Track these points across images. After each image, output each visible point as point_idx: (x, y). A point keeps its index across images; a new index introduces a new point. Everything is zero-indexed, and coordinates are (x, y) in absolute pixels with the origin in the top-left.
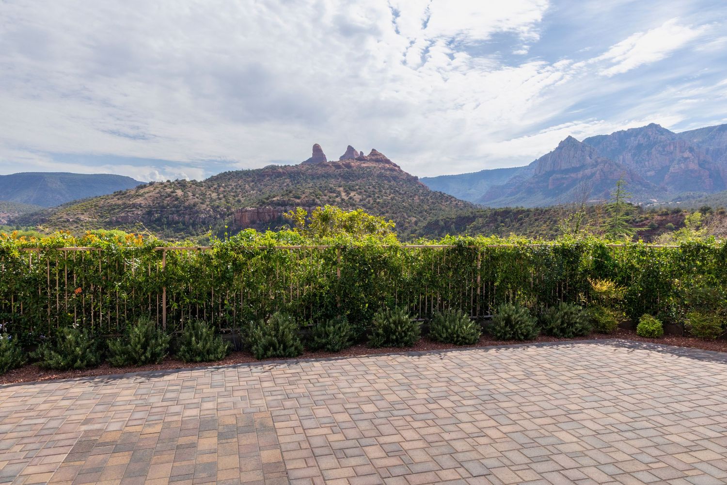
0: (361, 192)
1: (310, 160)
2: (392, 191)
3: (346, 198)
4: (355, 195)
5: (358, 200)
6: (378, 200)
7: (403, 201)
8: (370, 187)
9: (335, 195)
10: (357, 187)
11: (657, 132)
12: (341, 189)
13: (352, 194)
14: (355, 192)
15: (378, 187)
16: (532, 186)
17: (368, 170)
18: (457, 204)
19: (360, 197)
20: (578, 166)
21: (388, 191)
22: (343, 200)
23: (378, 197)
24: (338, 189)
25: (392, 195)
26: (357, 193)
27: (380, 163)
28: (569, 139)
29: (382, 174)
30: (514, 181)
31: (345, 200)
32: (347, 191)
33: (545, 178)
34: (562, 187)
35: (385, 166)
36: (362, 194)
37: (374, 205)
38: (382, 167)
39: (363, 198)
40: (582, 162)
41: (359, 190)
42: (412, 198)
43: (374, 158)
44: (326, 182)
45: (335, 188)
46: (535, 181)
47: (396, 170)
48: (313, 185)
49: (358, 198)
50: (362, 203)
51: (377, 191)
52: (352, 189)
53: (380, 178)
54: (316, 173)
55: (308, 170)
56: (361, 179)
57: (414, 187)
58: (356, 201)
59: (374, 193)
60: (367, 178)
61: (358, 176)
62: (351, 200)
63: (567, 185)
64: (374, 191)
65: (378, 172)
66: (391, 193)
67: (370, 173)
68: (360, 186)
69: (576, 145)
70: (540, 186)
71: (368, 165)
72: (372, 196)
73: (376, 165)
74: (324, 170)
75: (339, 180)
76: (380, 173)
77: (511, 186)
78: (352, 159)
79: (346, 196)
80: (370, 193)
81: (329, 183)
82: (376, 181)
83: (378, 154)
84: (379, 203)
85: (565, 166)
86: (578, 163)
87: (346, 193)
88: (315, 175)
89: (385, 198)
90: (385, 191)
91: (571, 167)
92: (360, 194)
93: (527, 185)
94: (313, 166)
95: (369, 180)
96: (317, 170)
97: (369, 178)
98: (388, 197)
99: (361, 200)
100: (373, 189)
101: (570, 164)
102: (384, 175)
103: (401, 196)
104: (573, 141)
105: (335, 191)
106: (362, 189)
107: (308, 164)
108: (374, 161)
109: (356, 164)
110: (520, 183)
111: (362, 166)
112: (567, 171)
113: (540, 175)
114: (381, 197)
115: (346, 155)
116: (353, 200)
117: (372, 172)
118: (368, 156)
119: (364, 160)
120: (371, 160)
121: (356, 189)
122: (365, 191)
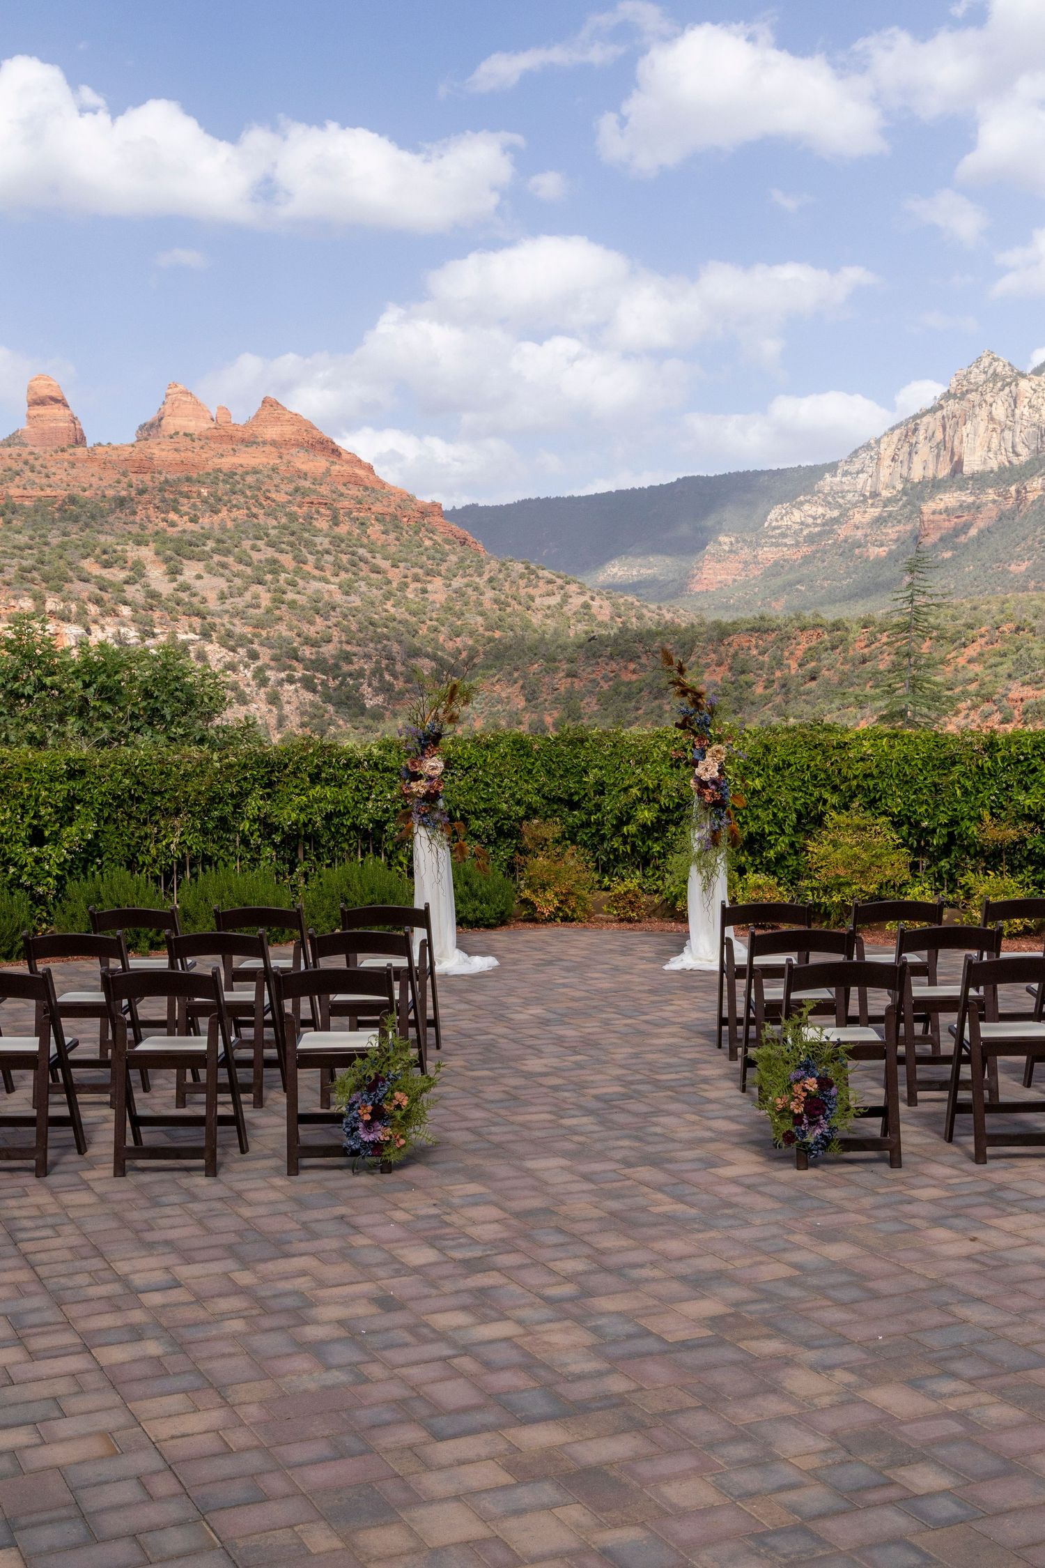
0: (223, 566)
1: (16, 439)
2: (345, 558)
4: (199, 577)
5: (212, 596)
6: (290, 596)
7: (388, 596)
8: (260, 544)
9: (123, 575)
10: (211, 544)
12: (146, 553)
13: (190, 571)
14: (201, 565)
15: (292, 545)
16: (859, 533)
17: (250, 479)
19: (222, 584)
20: (1017, 461)
21: (330, 558)
22: (153, 595)
23: (292, 583)
24: (134, 553)
26: (207, 566)
27: (294, 451)
28: (986, 361)
29: (304, 495)
30: (797, 516)
31: (160, 595)
32: (167, 560)
33: (904, 506)
34: (962, 539)
35: (317, 464)
36: (226, 572)
37: (277, 612)
38: (304, 467)
39: (230, 587)
40: (1033, 447)
41: (217, 558)
42: (419, 585)
43: (272, 432)
44: (87, 525)
45: (119, 548)
46: (868, 517)
47: (356, 481)
48: (32, 538)
49: (213, 588)
50: (227, 607)
51: (287, 560)
52: (187, 550)
53: (295, 509)
54: (42, 490)
55: (12, 480)
56: (224, 513)
57: (428, 543)
58: (204, 600)
59: (274, 567)
60: (248, 509)
61: (212, 500)
62: (184, 596)
63: (981, 532)
64: (275, 561)
65: (291, 488)
66: (338, 568)
67: (259, 489)
68: (219, 541)
69: (1009, 384)
70: (887, 534)
71: (247, 458)
72: (269, 577)
73: (278, 461)
74: (75, 478)
75: (137, 519)
76: (297, 490)
77: (784, 535)
78: (185, 435)
79: (167, 577)
80: (259, 568)
81: (99, 532)
82: (284, 520)
83: (287, 417)
84: (292, 604)
85: (973, 463)
86: (1021, 449)
87: (165, 567)
88: (40, 500)
89: (316, 585)
90: (318, 560)
91: (994, 464)
92: (221, 571)
93: (843, 532)
94: (32, 461)
95: (255, 516)
96: (48, 476)
97: (254, 510)
98: (328, 582)
99: (222, 597)
100: (270, 553)
101: (991, 455)
102: (313, 497)
103: (380, 576)
104: (999, 370)
105: (121, 562)
106: (227, 552)
107: (10, 455)
108: (274, 443)
109: (204, 456)
110: (816, 525)
111: (227, 463)
112: (981, 480)
113: (886, 494)
114: (301, 583)
115: (163, 422)
116: (194, 595)
117: (264, 488)
118: (248, 425)
119: (231, 438)
120: (260, 440)
121: (203, 553)
122: (240, 561)
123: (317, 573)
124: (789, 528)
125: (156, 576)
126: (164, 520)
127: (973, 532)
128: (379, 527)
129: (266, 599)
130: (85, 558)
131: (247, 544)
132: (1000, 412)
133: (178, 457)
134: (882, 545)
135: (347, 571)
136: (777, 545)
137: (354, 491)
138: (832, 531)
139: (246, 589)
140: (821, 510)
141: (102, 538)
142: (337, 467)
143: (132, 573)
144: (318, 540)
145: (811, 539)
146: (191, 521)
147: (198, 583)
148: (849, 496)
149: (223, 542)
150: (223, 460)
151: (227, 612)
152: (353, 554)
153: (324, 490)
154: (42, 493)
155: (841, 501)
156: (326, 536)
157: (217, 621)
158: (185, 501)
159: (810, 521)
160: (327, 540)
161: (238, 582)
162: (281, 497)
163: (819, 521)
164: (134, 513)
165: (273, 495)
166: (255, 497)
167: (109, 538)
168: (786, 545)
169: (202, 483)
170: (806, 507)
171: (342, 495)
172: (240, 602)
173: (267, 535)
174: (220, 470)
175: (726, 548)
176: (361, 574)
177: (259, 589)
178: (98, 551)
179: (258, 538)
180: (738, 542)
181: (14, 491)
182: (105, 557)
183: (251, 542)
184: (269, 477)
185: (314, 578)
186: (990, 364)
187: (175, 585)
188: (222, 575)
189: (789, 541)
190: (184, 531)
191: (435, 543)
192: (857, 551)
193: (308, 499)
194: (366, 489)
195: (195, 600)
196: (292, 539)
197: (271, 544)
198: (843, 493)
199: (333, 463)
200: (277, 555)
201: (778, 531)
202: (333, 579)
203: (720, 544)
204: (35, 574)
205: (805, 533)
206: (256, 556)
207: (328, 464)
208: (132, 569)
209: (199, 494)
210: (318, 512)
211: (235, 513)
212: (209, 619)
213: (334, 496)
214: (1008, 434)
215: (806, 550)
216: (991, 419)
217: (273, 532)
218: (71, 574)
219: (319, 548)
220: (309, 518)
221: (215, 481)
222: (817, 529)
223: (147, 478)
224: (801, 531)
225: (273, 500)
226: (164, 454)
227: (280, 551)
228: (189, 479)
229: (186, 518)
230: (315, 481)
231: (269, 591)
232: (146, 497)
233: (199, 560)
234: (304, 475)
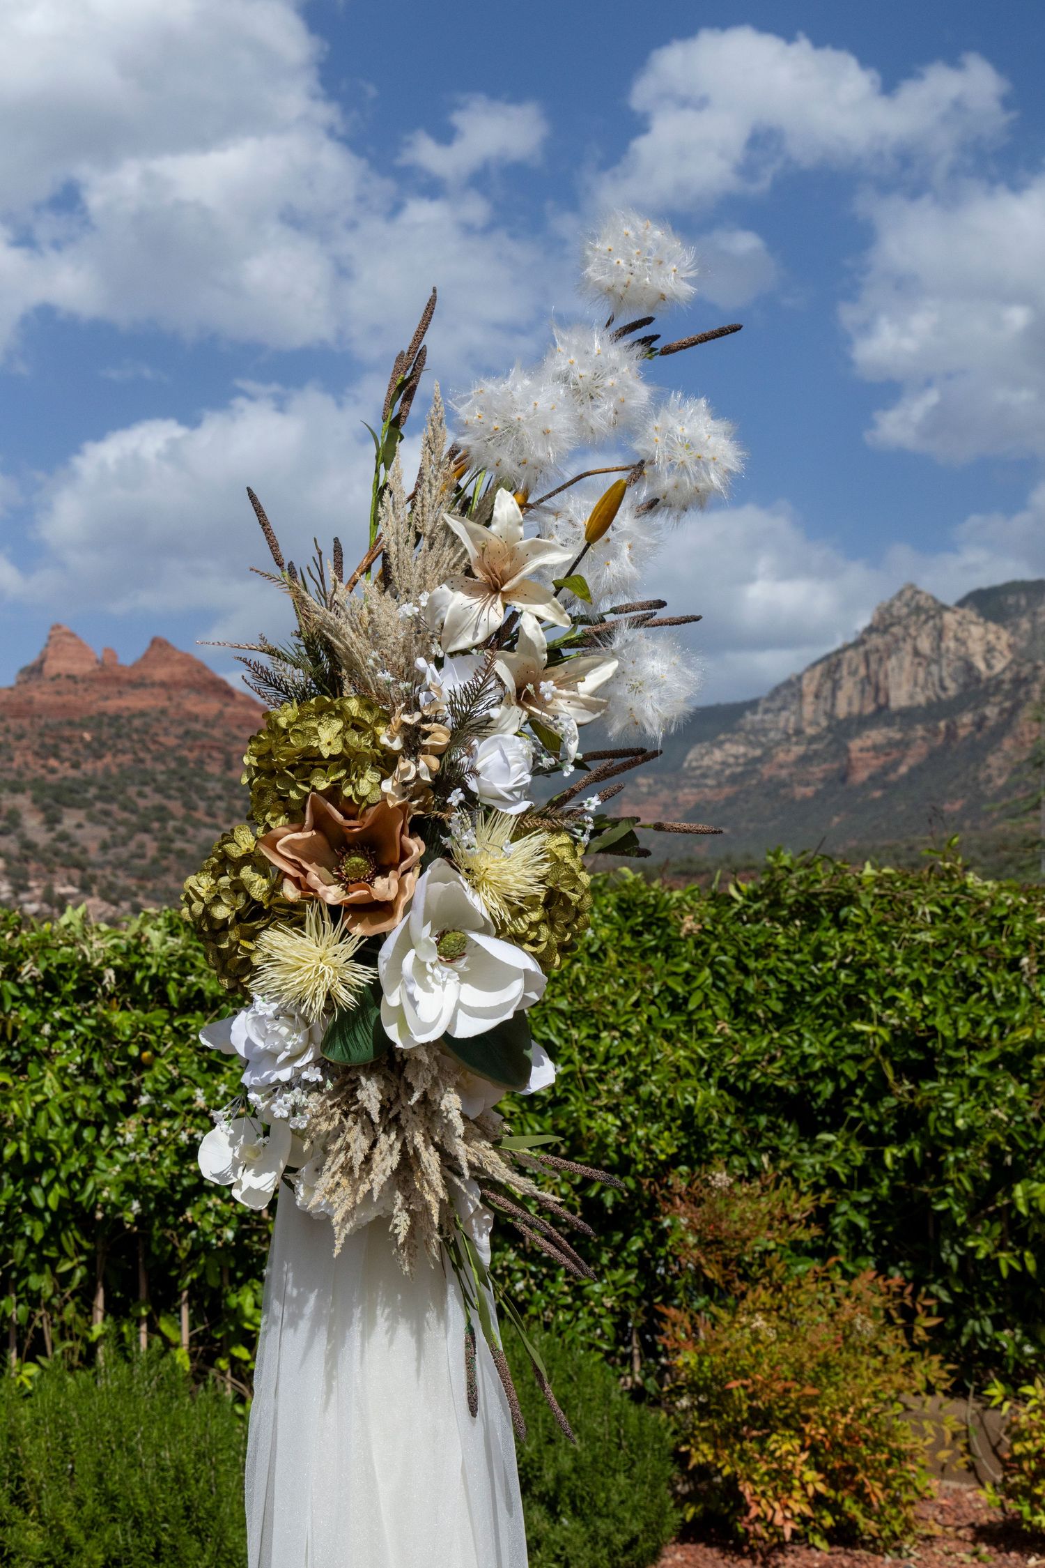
0: (106, 814)
3: (43, 838)
4: (79, 826)
5: (93, 846)
6: (179, 845)
8: (147, 790)
10: (93, 791)
12: (22, 801)
13: (68, 823)
14: (82, 813)
15: (180, 790)
16: (784, 773)
17: (137, 722)
19: (104, 832)
20: (945, 696)
21: (222, 804)
22: (28, 845)
23: (181, 831)
24: (9, 801)
26: (88, 814)
27: (184, 692)
28: (908, 594)
29: (196, 738)
30: (718, 755)
31: (36, 846)
32: (44, 809)
33: (830, 744)
34: (893, 777)
35: (210, 706)
36: (110, 821)
37: (164, 863)
38: (195, 710)
39: (113, 836)
40: (960, 681)
41: (99, 805)
43: (161, 673)
46: (791, 757)
49: (94, 838)
50: (110, 857)
51: (176, 807)
52: (67, 797)
53: (185, 753)
56: (108, 759)
58: (85, 851)
59: (162, 814)
60: (135, 753)
61: (95, 745)
62: (63, 847)
63: (912, 770)
64: (162, 809)
65: (180, 731)
66: (231, 814)
67: (146, 732)
68: (102, 788)
69: (933, 617)
70: (813, 774)
71: (135, 701)
72: (156, 825)
73: (167, 703)
75: (14, 765)
76: (187, 733)
77: (704, 776)
78: (68, 677)
79: (45, 827)
80: (145, 816)
82: (173, 765)
83: (177, 657)
84: (181, 854)
85: (900, 697)
86: (948, 683)
87: (42, 816)
89: (205, 834)
90: (210, 807)
91: (921, 699)
92: (104, 818)
93: (766, 771)
95: (142, 761)
97: (142, 755)
99: (104, 847)
100: (157, 799)
101: (918, 690)
102: (205, 741)
104: (922, 602)
106: (110, 799)
108: (163, 685)
109: (88, 699)
110: (738, 765)
111: (112, 705)
112: (908, 716)
113: (810, 731)
114: (191, 831)
115: (45, 665)
116: (73, 845)
117: (152, 731)
118: (136, 666)
119: (117, 680)
120: (148, 681)
121: (85, 800)
122: (124, 808)
123: (208, 820)
124: (709, 768)
125: (33, 824)
126: (44, 766)
127: (903, 769)
129: (152, 848)
131: (132, 791)
132: (925, 645)
133: (60, 700)
134: (808, 785)
135: (241, 817)
136: (697, 786)
138: (755, 771)
139: (131, 838)
140: (742, 749)
142: (230, 710)
143: (6, 823)
144: (210, 785)
145: (734, 779)
146: (73, 767)
147: (79, 833)
148: (772, 735)
149: (107, 789)
150: (109, 703)
151: (109, 863)
153: (217, 733)
155: (763, 739)
156: (219, 780)
157: (99, 872)
158: (66, 746)
159: (731, 760)
160: (219, 786)
161: (122, 830)
162: (171, 741)
163: (741, 761)
165: (162, 739)
166: (142, 741)
168: (706, 786)
169: (83, 726)
170: (727, 746)
171: (236, 738)
172: (124, 852)
173: (154, 780)
174: (104, 713)
175: (644, 790)
177: (145, 837)
179: (144, 783)
180: (656, 782)
183: (136, 789)
184: (158, 720)
185: (206, 825)
186: (912, 598)
187: (52, 835)
188: (104, 823)
189: (710, 782)
190: (65, 778)
192: (782, 791)
193: (199, 743)
195: (75, 851)
196: (182, 784)
197: (159, 790)
198: (765, 732)
199: (226, 705)
200: (166, 802)
201: (698, 772)
203: (637, 786)
205: (728, 772)
206: (142, 803)
207: (220, 706)
208: (7, 818)
209: (82, 739)
210: (210, 756)
211: (121, 758)
212: (90, 871)
213: (228, 739)
214: (934, 668)
215: (728, 791)
216: (917, 653)
217: (161, 778)
219: (211, 794)
220: (200, 762)
221: (99, 725)
222: (739, 769)
223: (26, 722)
224: (723, 771)
225: (161, 744)
226: (45, 697)
227: (169, 797)
228: (71, 723)
229: (67, 764)
230: (207, 724)
231: (155, 839)
232: (25, 742)
233: (80, 808)
234: (195, 718)
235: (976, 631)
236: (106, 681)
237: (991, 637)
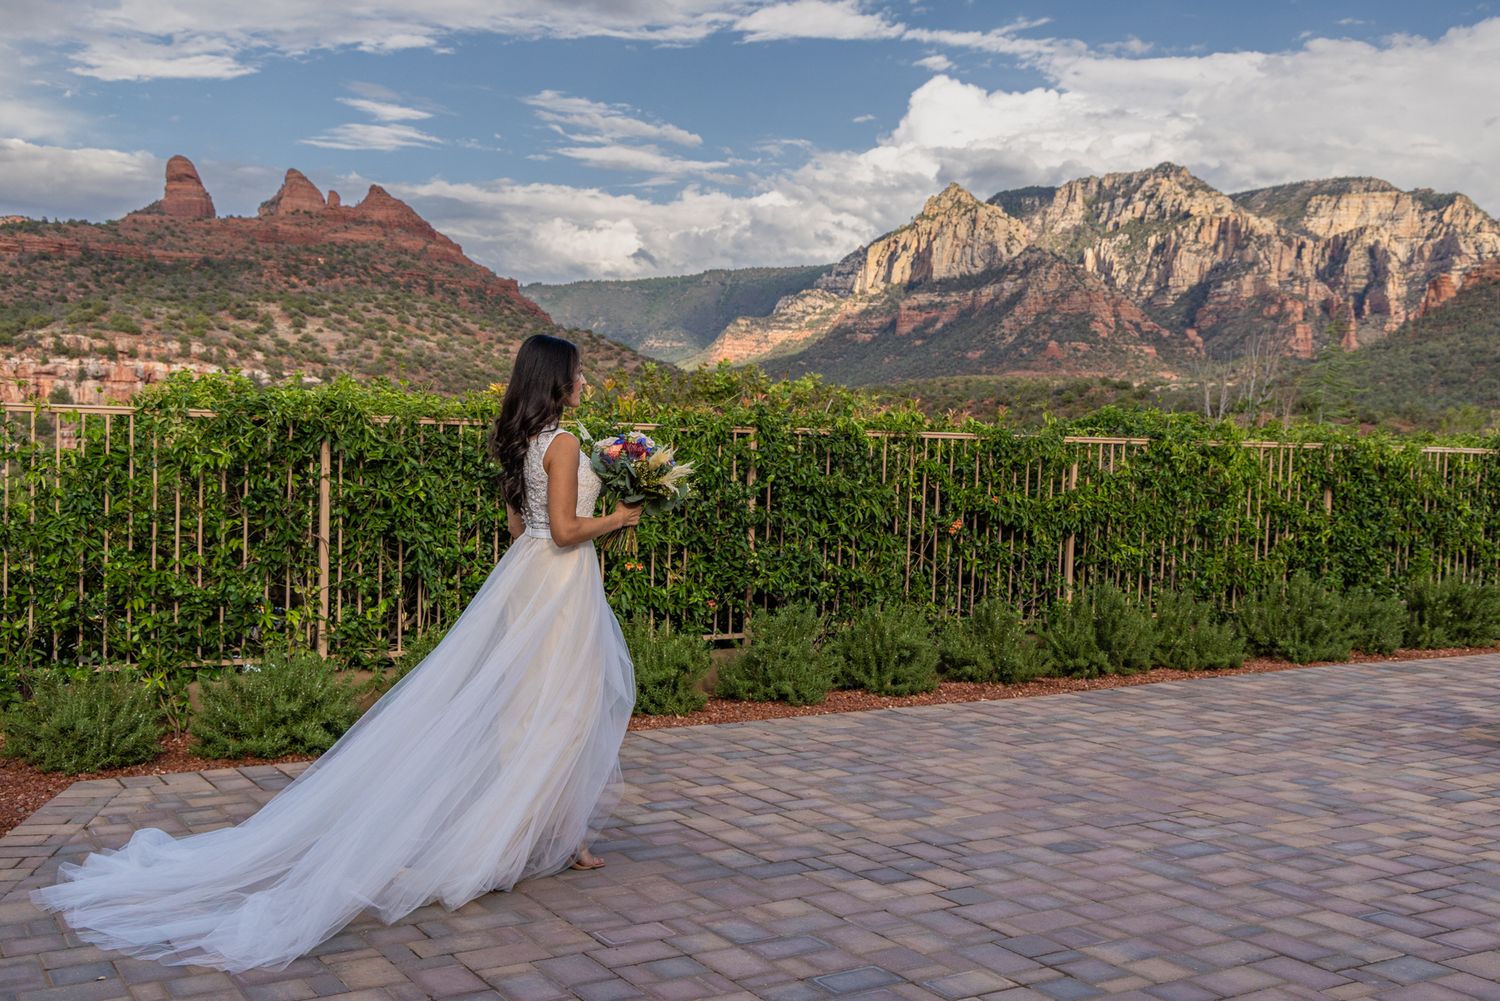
0: (340, 322)
1: (155, 208)
2: (441, 321)
3: (292, 339)
4: (320, 331)
5: (331, 347)
6: (397, 350)
7: (478, 353)
8: (370, 306)
9: (254, 326)
10: (328, 304)
11: (1179, 189)
12: (274, 309)
13: (310, 328)
14: (321, 321)
15: (396, 308)
16: (850, 322)
17: (360, 252)
18: (638, 369)
19: (339, 337)
20: (974, 271)
22: (282, 343)
23: (398, 340)
24: (263, 308)
25: (441, 336)
26: (326, 322)
27: (397, 230)
28: (952, 192)
29: (406, 267)
30: (802, 306)
31: (288, 344)
32: (292, 316)
33: (886, 302)
34: (931, 330)
35: (415, 243)
36: (343, 327)
37: (387, 363)
38: (405, 244)
39: (346, 340)
40: (987, 261)
41: (334, 316)
42: (502, 347)
43: (379, 215)
44: (220, 283)
45: (251, 303)
46: (857, 310)
47: (448, 258)
48: (173, 291)
49: (332, 341)
50: (344, 356)
51: (392, 319)
52: (310, 308)
53: (398, 278)
54: (181, 251)
55: (155, 242)
56: (338, 279)
57: (507, 312)
58: (325, 350)
59: (383, 325)
60: (358, 276)
61: (328, 268)
62: (308, 346)
63: (945, 325)
64: (382, 321)
65: (393, 261)
66: (436, 329)
67: (368, 261)
68: (335, 302)
69: (971, 210)
70: (871, 324)
71: (357, 235)
72: (379, 333)
73: (383, 239)
74: (209, 243)
75: (263, 280)
76: (399, 263)
77: (791, 321)
78: (305, 212)
79: (292, 330)
80: (369, 326)
81: (231, 289)
82: (388, 288)
83: (392, 202)
84: (399, 357)
85: (940, 269)
86: (977, 262)
87: (290, 321)
88: (178, 260)
89: (418, 342)
90: (419, 322)
91: (956, 273)
92: (338, 326)
93: (837, 320)
94: (173, 228)
95: (364, 282)
96: (186, 241)
97: (363, 278)
98: (428, 340)
99: (340, 349)
100: (378, 314)
101: (955, 265)
102: (412, 270)
103: (470, 337)
104: (963, 199)
105: (253, 315)
106: (343, 312)
107: (154, 221)
108: (380, 224)
109: (321, 231)
110: (817, 314)
111: (341, 237)
112: (946, 285)
113: (873, 292)
114: (406, 340)
115: (282, 201)
116: (316, 345)
117: (372, 260)
118: (359, 206)
119: (344, 218)
120: (368, 220)
121: (323, 310)
122: (354, 319)
123: (418, 332)
124: (795, 315)
125: (283, 329)
126: (286, 282)
127: (939, 325)
128: (466, 297)
129: (377, 352)
130: (221, 309)
131: (359, 305)
132: (962, 231)
133: (299, 231)
134: (868, 332)
135: (442, 331)
136: (783, 328)
137: (446, 267)
138: (829, 319)
139: (360, 342)
140: (820, 302)
141: (234, 295)
142: (433, 246)
143: (262, 325)
144: (418, 305)
145: (812, 325)
146: (309, 284)
147: (320, 336)
148: (843, 293)
149: (339, 303)
150: (338, 235)
151: (345, 361)
152: (447, 318)
153: (422, 264)
154: (181, 254)
155: (837, 296)
156: (424, 302)
157: (337, 367)
158: (305, 267)
159: (812, 310)
160: (426, 306)
161: (353, 336)
162: (386, 269)
163: (818, 311)
164: (261, 275)
165: (379, 267)
166: (365, 269)
167: (241, 295)
168: (792, 328)
169: (320, 254)
170: (808, 299)
171: (436, 269)
173: (376, 299)
174: (334, 244)
175: (743, 329)
176: (455, 335)
177: (371, 343)
178: (232, 305)
179: (369, 301)
180: (752, 324)
181: (156, 252)
182: (239, 310)
183: (362, 305)
184: (376, 251)
185: (416, 336)
186: (956, 194)
187: (299, 336)
188: (340, 330)
189: (795, 326)
190: (304, 292)
191: (513, 312)
192: (848, 336)
193: (408, 271)
194: (456, 265)
195: (318, 350)
196: (396, 303)
197: (379, 306)
198: (838, 290)
199: (430, 243)
200: (384, 316)
201: (784, 317)
202: (432, 338)
203: (738, 325)
204: (182, 322)
205: (807, 319)
206: (367, 315)
207: (424, 243)
208: (261, 322)
209: (317, 263)
210: (417, 283)
211: (348, 279)
212: (329, 366)
213: (430, 270)
214: (968, 250)
215: (807, 333)
216: (955, 236)
217: (380, 297)
218: (212, 323)
219: (420, 312)
220: (408, 286)
221: (330, 253)
222: (817, 317)
223: (272, 246)
224: (803, 317)
225: (380, 271)
226: (286, 227)
227: (389, 313)
228: (308, 249)
229: (305, 281)
230: (414, 256)
231: (379, 345)
232: (271, 262)
233: (320, 316)
234: (405, 252)
235: (1002, 223)
236: (335, 218)
237: (1012, 229)
